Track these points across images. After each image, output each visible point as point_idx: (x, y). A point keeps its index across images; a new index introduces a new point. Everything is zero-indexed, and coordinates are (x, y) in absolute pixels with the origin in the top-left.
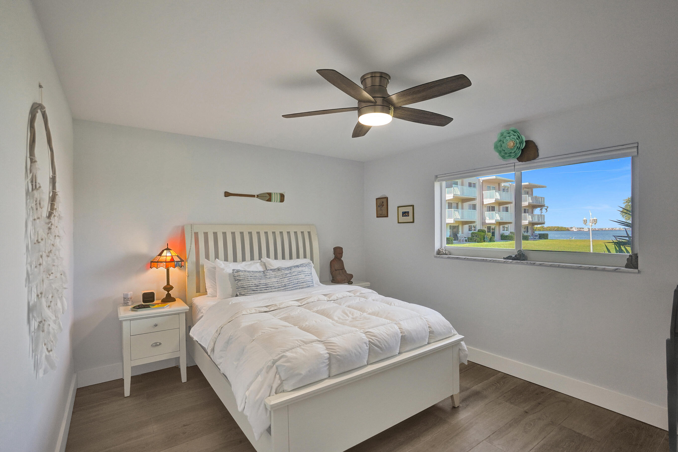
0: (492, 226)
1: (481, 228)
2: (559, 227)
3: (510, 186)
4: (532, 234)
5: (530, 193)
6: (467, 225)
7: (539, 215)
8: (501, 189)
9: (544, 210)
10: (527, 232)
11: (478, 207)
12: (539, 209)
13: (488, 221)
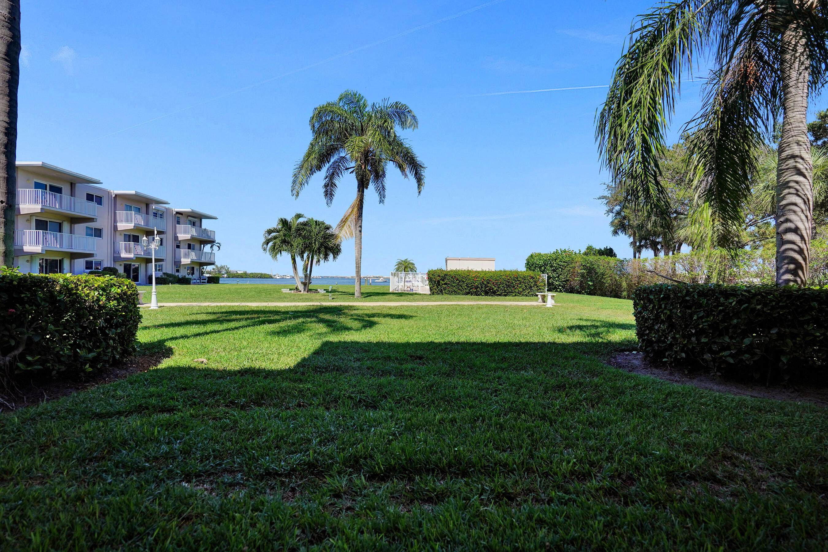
0: (132, 264)
1: (111, 265)
2: (262, 274)
3: (165, 210)
4: (200, 278)
5: (198, 223)
6: (83, 259)
7: (208, 253)
8: (151, 212)
9: (215, 248)
10: (193, 274)
11: (106, 233)
12: (209, 245)
13: (124, 255)
